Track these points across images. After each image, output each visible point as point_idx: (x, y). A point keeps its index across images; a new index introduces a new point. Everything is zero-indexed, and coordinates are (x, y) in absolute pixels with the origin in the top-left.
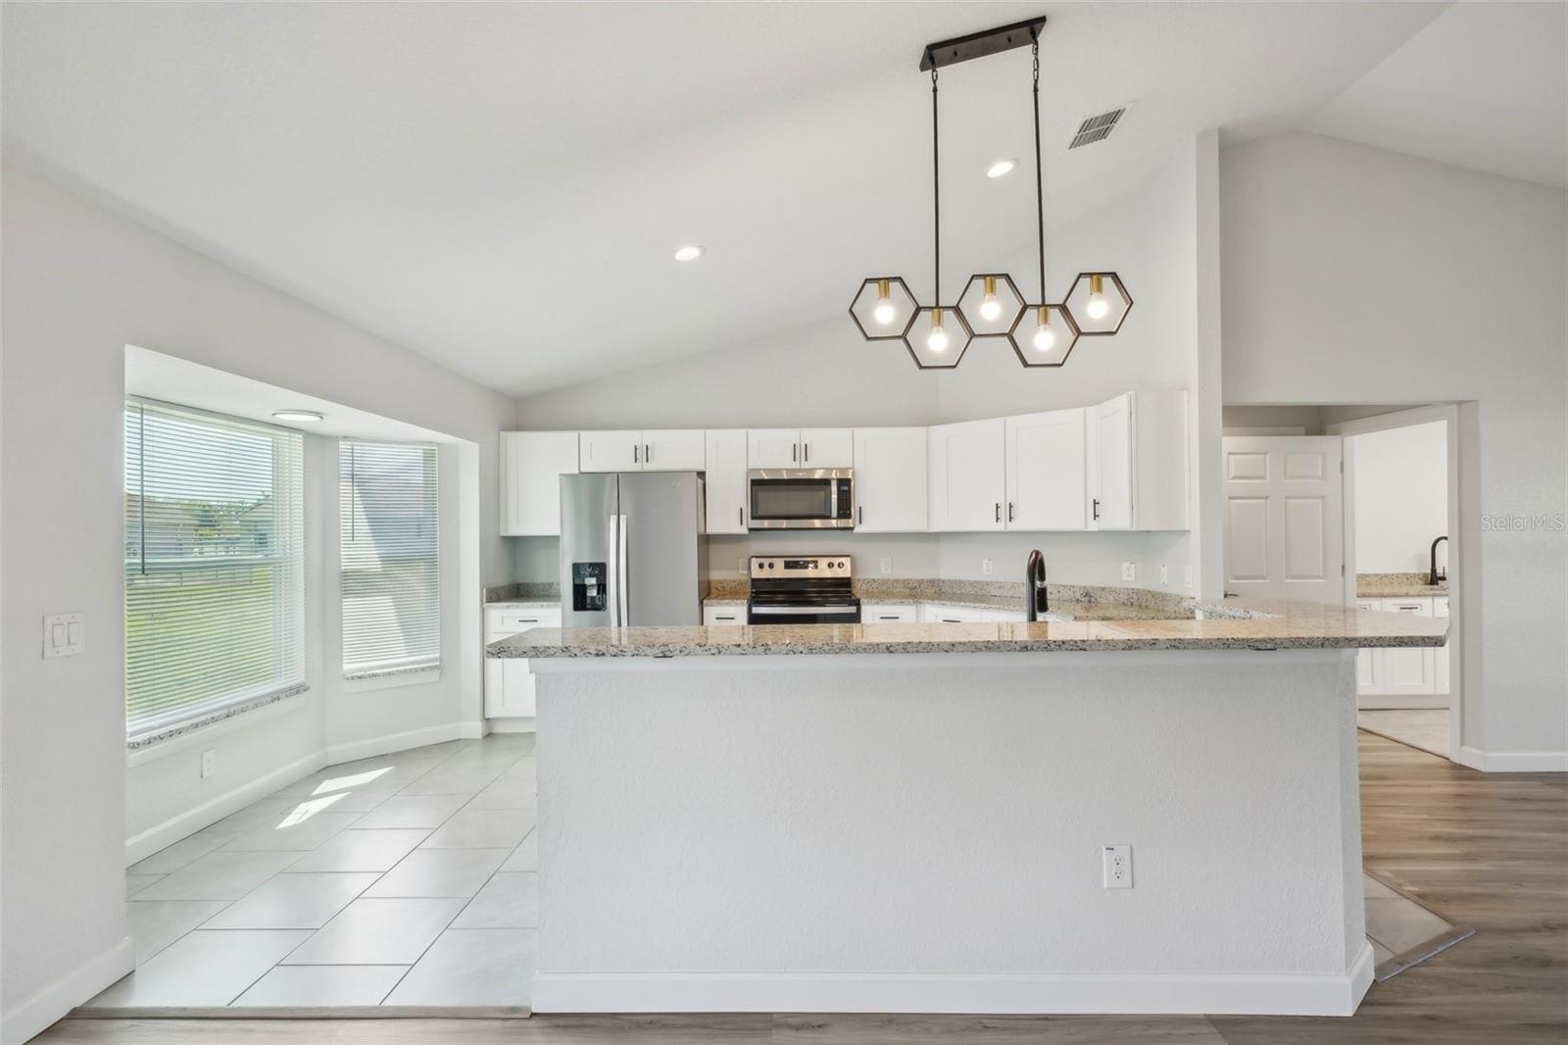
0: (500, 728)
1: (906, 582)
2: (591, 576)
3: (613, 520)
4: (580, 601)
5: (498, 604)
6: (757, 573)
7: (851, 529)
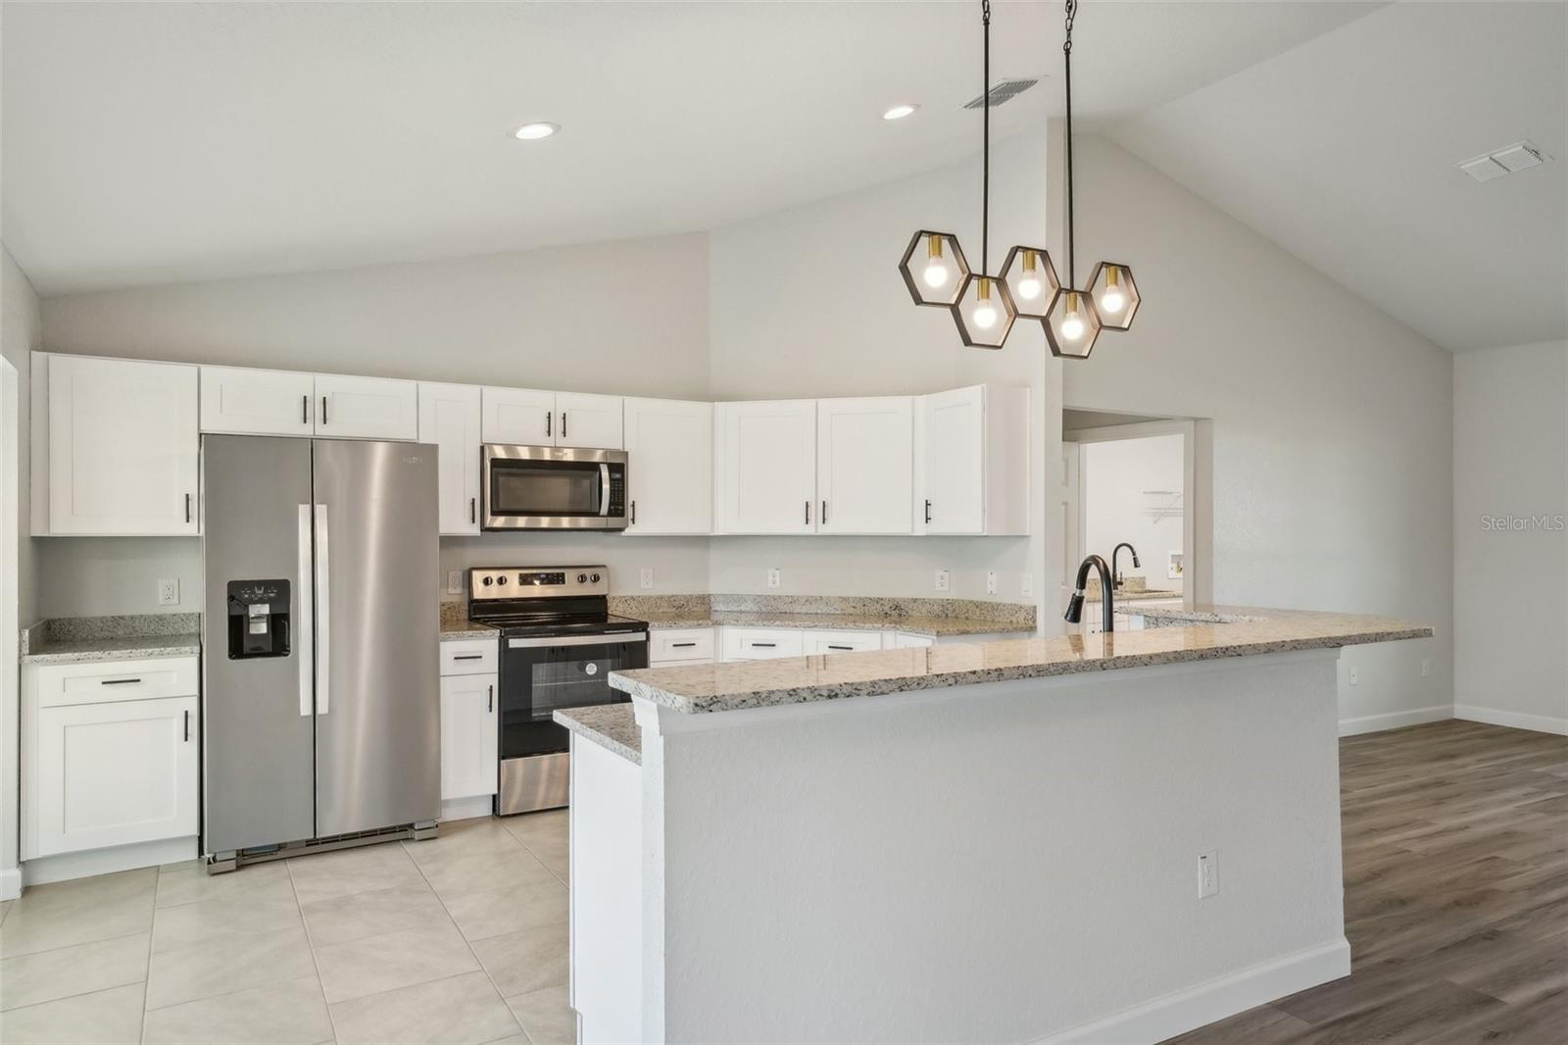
0: (44, 877)
1: (671, 600)
2: (262, 601)
3: (304, 510)
4: (240, 645)
5: (55, 656)
6: (480, 592)
7: (621, 530)
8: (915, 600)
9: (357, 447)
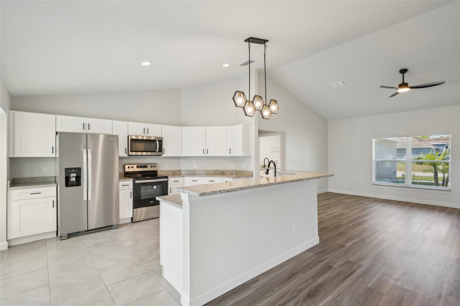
1: (172, 171)
2: (74, 173)
3: (85, 151)
4: (68, 183)
5: (17, 187)
6: (127, 170)
7: (161, 155)
8: (227, 170)
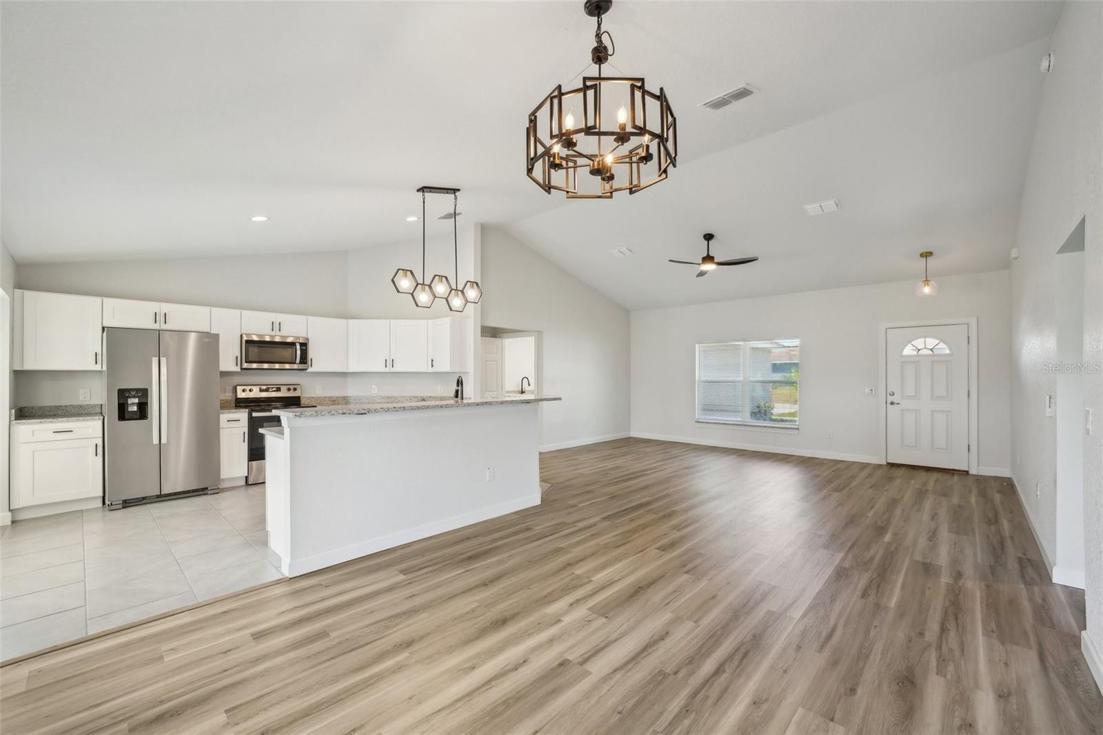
0: (21, 516)
1: (330, 398)
2: (134, 397)
3: (155, 360)
4: (123, 414)
5: (29, 421)
6: (241, 395)
7: (306, 369)
8: (431, 397)
9: (182, 334)
